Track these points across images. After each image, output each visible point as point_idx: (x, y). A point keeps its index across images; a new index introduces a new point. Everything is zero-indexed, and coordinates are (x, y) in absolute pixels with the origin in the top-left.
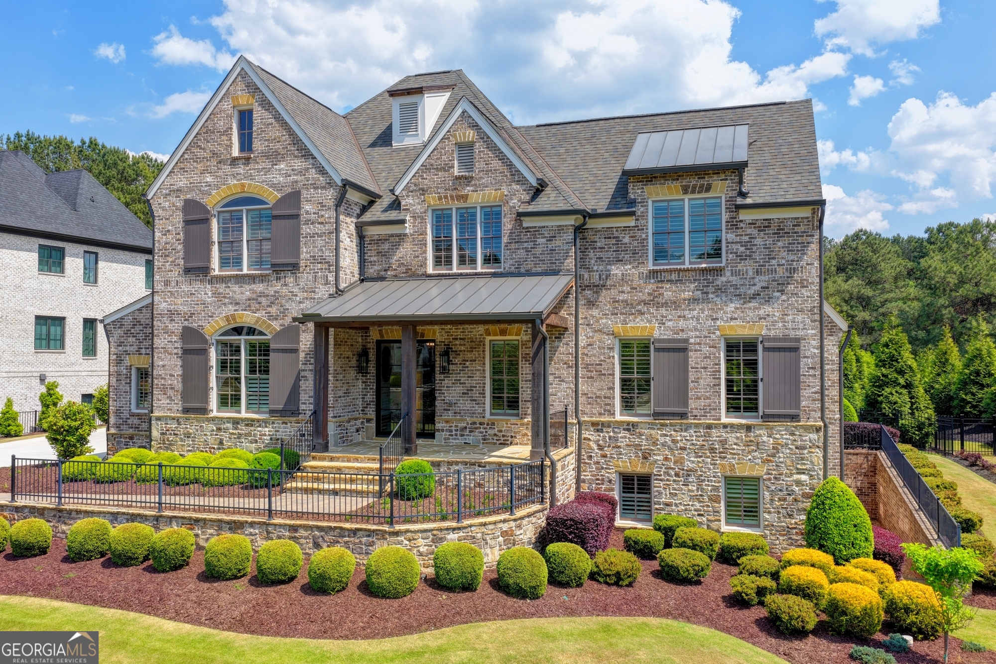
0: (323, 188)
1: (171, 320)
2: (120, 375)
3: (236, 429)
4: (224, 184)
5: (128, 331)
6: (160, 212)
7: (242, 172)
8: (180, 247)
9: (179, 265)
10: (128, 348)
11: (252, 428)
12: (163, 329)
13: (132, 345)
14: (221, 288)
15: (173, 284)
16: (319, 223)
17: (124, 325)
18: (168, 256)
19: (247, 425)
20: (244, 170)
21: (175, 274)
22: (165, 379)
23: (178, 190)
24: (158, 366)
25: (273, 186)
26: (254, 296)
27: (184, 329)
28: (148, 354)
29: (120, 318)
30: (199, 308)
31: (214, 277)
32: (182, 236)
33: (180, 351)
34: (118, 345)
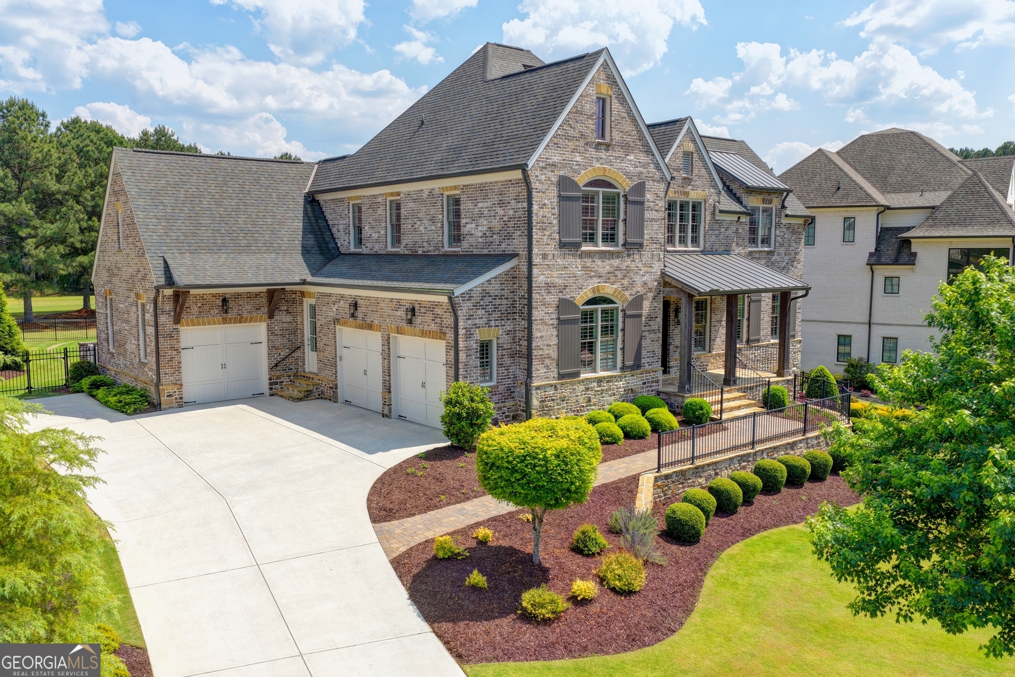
0: (658, 181)
1: (548, 293)
2: (470, 350)
3: (600, 386)
4: (591, 166)
5: (477, 303)
6: (538, 184)
7: (604, 157)
8: (555, 222)
9: (555, 239)
10: (477, 321)
11: (611, 384)
12: (540, 302)
13: (482, 318)
14: (588, 262)
15: (550, 257)
16: (655, 210)
17: (473, 297)
18: (545, 229)
19: (608, 382)
20: (605, 155)
21: (552, 248)
22: (542, 349)
23: (553, 165)
24: (537, 338)
25: (626, 174)
26: (612, 270)
27: (561, 301)
28: (498, 326)
29: (470, 290)
30: (571, 281)
31: (583, 252)
32: (556, 211)
33: (555, 322)
34: (467, 319)
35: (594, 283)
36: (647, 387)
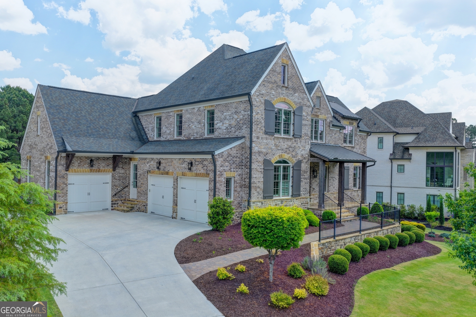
0: (308, 107)
1: (259, 156)
2: (221, 182)
3: (282, 203)
4: (279, 97)
5: (225, 159)
6: (255, 103)
8: (263, 121)
9: (263, 129)
10: (225, 168)
11: (287, 203)
12: (256, 160)
13: (227, 167)
14: (277, 142)
15: (260, 138)
16: (307, 120)
17: (223, 156)
18: (258, 125)
19: (285, 201)
20: (285, 92)
21: (262, 135)
22: (256, 183)
23: (262, 94)
24: (254, 177)
26: (288, 147)
27: (265, 160)
28: (235, 171)
29: (222, 152)
30: (270, 151)
31: (275, 137)
32: (264, 116)
33: (263, 170)
34: (220, 167)
35: (280, 153)
36: (303, 206)
